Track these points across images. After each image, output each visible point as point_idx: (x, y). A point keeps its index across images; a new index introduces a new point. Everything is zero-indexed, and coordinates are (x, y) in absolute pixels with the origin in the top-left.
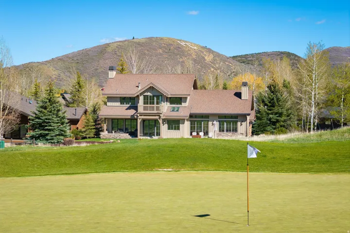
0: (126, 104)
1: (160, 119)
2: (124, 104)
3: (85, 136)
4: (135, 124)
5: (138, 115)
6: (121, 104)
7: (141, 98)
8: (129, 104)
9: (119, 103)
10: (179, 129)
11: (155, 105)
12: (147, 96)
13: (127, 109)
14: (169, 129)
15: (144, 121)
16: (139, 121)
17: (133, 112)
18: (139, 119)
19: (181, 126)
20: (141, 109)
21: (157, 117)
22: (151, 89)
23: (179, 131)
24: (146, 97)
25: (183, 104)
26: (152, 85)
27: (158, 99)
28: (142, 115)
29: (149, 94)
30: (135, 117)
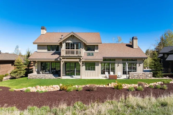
0: (52, 51)
1: (80, 61)
2: (50, 51)
3: (14, 76)
4: (59, 65)
5: (61, 58)
6: (48, 51)
7: (64, 45)
8: (54, 51)
9: (47, 50)
10: (94, 70)
11: (75, 50)
12: (69, 43)
13: (52, 54)
14: (86, 70)
15: (66, 63)
16: (62, 63)
17: (57, 56)
18: (61, 62)
19: (96, 67)
20: (63, 53)
21: (78, 60)
22: (72, 37)
23: (94, 71)
24: (67, 44)
25: (96, 51)
26: (73, 34)
27: (77, 46)
28: (64, 58)
29: (70, 42)
30: (59, 60)
